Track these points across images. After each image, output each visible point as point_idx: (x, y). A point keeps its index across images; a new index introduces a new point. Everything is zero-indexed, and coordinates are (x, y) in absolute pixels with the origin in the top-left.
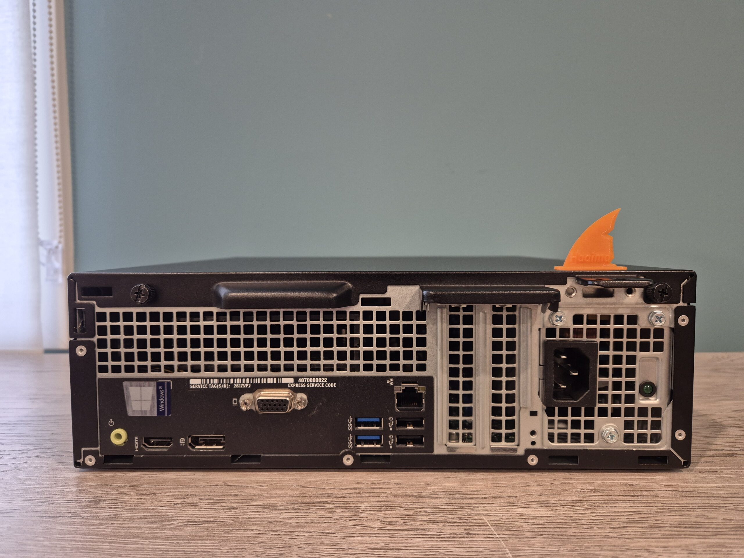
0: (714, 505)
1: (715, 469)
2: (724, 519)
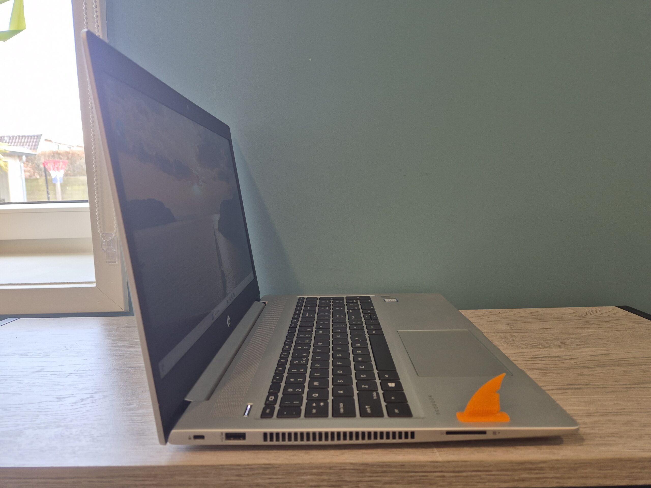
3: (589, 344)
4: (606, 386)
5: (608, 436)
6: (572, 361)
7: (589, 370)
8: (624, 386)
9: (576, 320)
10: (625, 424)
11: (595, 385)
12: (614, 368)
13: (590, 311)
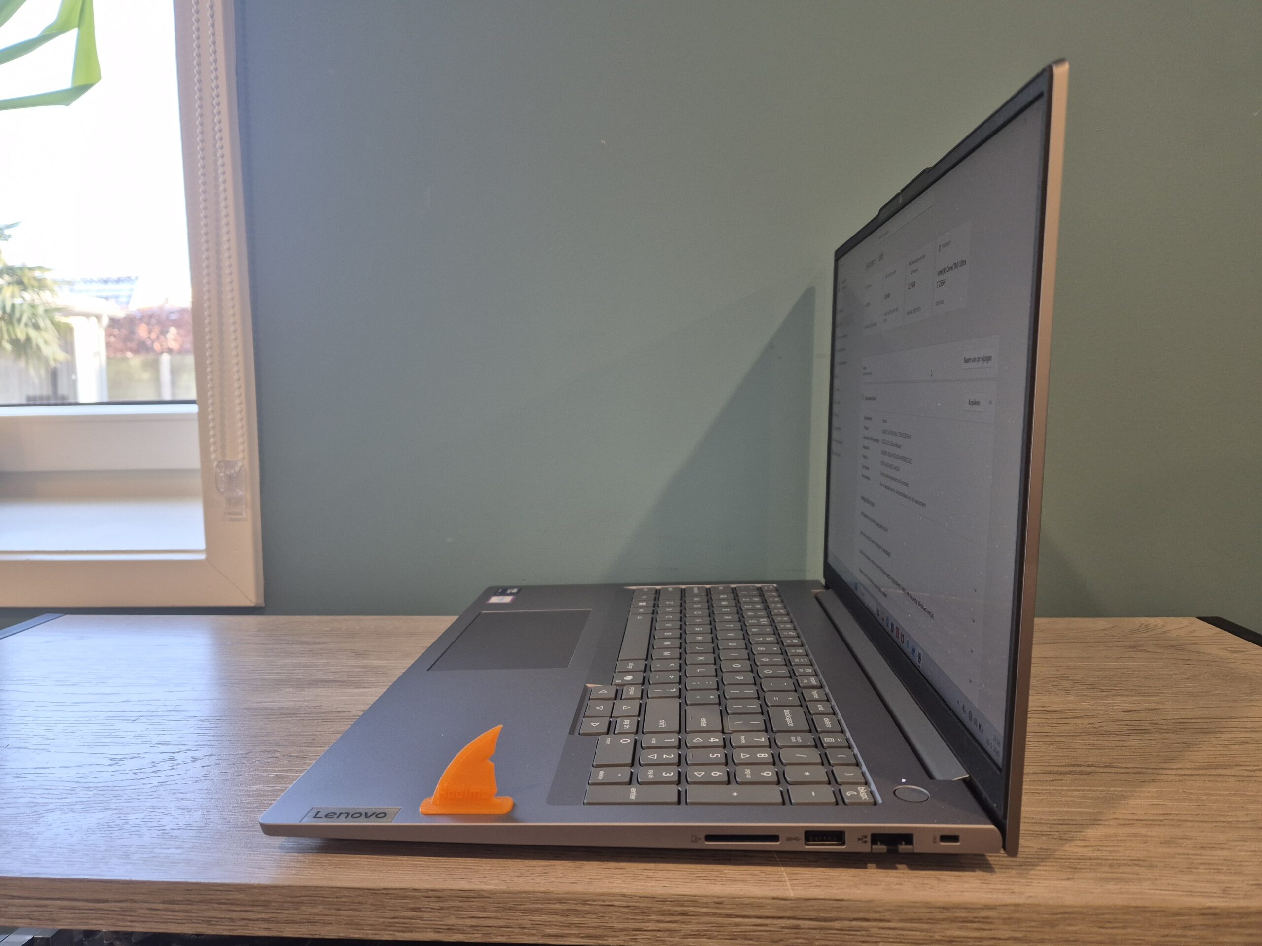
0: (1037, 833)
1: (1059, 790)
2: (1040, 849)
3: (1127, 689)
4: (1143, 770)
5: (1126, 865)
6: (1086, 721)
7: (1116, 738)
8: (1179, 772)
9: (1111, 642)
10: (1166, 842)
11: (1121, 768)
12: (1167, 735)
13: (1143, 626)
